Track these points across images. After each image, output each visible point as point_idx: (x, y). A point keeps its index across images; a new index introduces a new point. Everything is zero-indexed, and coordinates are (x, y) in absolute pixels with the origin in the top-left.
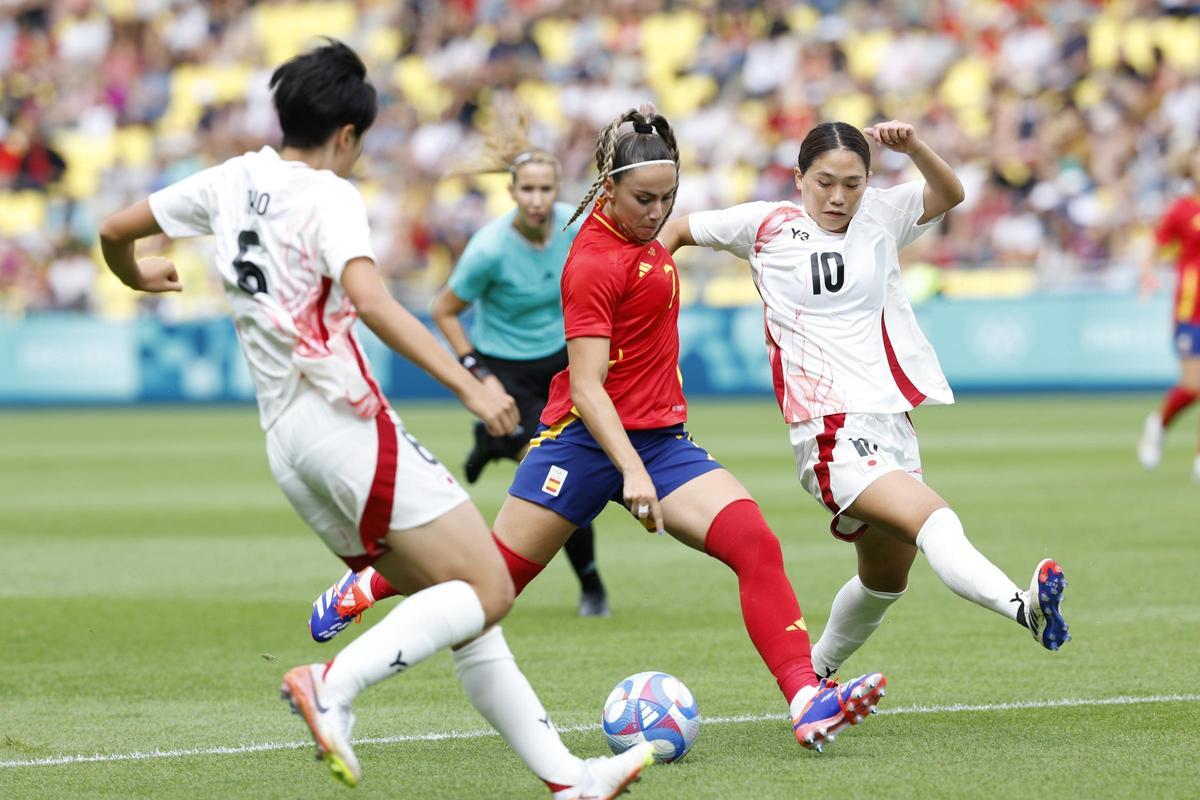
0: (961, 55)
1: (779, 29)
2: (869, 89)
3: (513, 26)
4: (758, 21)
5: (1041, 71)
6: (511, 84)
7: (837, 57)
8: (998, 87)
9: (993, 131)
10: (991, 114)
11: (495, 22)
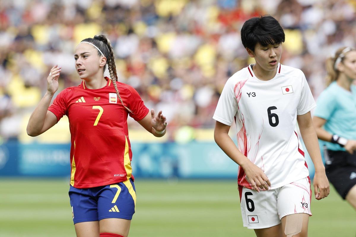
0: (203, 43)
1: (130, 31)
2: (166, 56)
3: (24, 27)
4: (122, 28)
5: (236, 50)
6: (22, 51)
7: (154, 43)
8: (218, 57)
9: (216, 74)
10: (216, 67)
11: (16, 25)
